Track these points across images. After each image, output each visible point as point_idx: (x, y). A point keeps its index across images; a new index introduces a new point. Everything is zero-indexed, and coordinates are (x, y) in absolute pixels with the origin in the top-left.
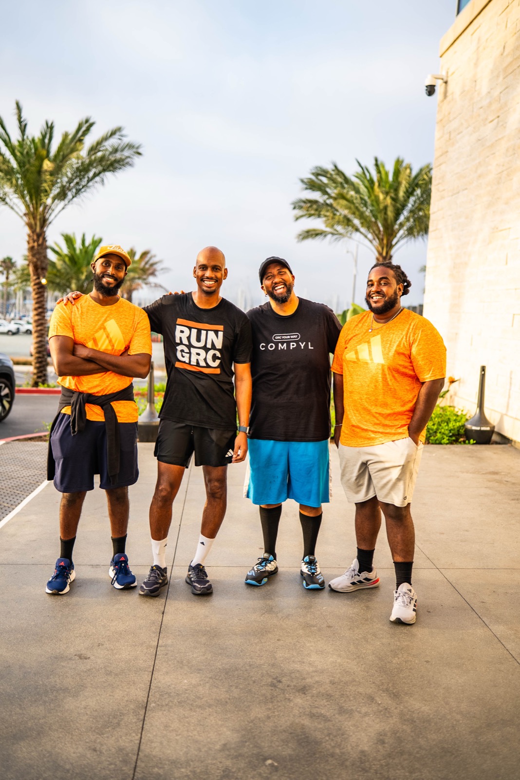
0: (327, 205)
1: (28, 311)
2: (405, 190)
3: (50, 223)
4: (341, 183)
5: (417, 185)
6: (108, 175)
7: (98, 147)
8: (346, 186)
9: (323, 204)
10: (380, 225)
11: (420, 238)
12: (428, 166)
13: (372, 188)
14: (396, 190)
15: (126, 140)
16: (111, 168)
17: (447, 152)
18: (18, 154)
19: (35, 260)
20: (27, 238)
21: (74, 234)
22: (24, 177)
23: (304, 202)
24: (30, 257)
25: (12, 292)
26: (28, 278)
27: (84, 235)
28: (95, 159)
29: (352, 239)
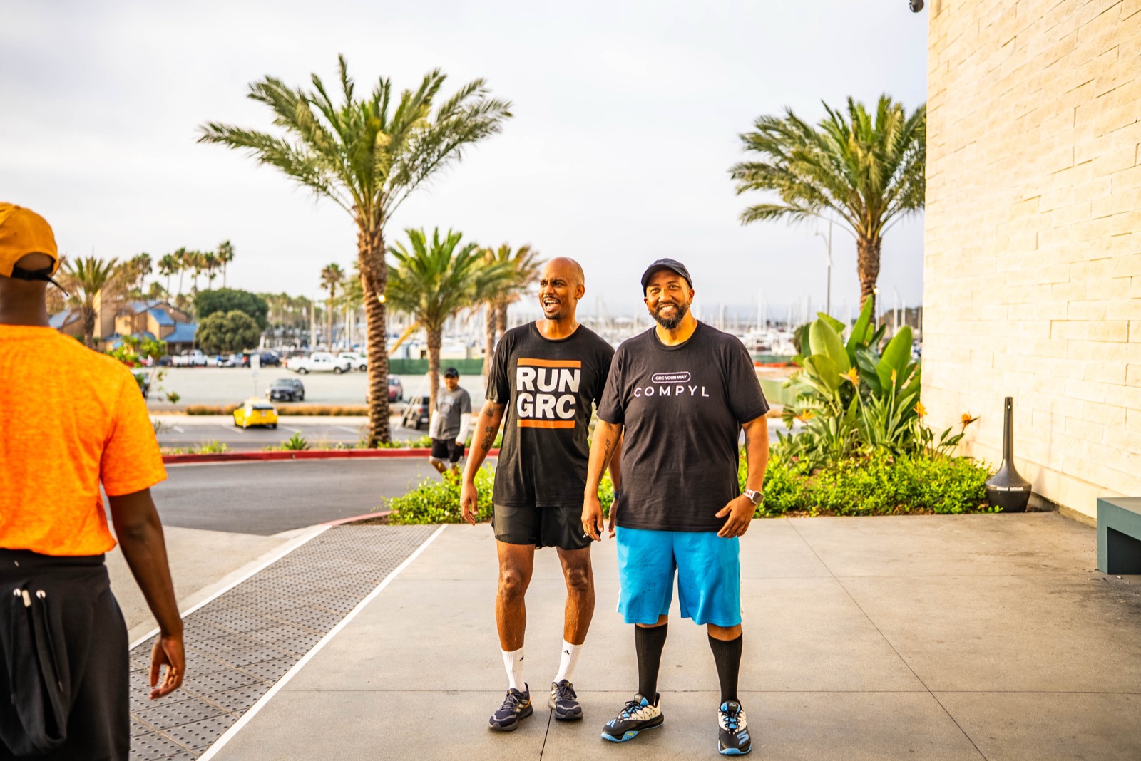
0: (781, 169)
1: (361, 337)
2: (895, 142)
3: (388, 217)
4: (800, 138)
5: (912, 134)
6: (466, 146)
7: (451, 109)
8: (807, 141)
9: (774, 169)
10: (860, 195)
13: (847, 141)
14: (882, 143)
15: (489, 97)
16: (471, 137)
17: (945, 89)
18: (343, 126)
19: (369, 269)
20: (357, 240)
21: (422, 229)
22: (351, 156)
23: (747, 167)
24: (362, 266)
25: (339, 313)
26: (360, 293)
27: (436, 230)
28: (447, 126)
29: (821, 216)
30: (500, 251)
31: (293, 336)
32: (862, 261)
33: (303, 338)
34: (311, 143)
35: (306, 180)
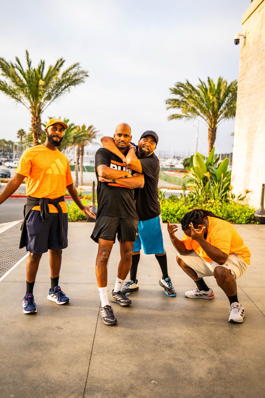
0: (183, 101)
2: (223, 94)
3: (43, 112)
4: (190, 90)
5: (230, 91)
6: (72, 87)
7: (67, 73)
8: (193, 92)
9: (181, 101)
10: (210, 112)
11: (231, 118)
12: (235, 82)
13: (206, 92)
14: (219, 94)
15: (81, 69)
16: (74, 84)
17: (245, 74)
18: (27, 77)
19: (35, 130)
20: (31, 119)
22: (30, 88)
23: (172, 100)
24: (33, 129)
25: (24, 147)
26: (32, 140)
28: (65, 79)
29: (196, 119)
30: (82, 127)
31: (7, 155)
32: (210, 136)
33: (10, 155)
34: (15, 83)
35: (13, 97)
